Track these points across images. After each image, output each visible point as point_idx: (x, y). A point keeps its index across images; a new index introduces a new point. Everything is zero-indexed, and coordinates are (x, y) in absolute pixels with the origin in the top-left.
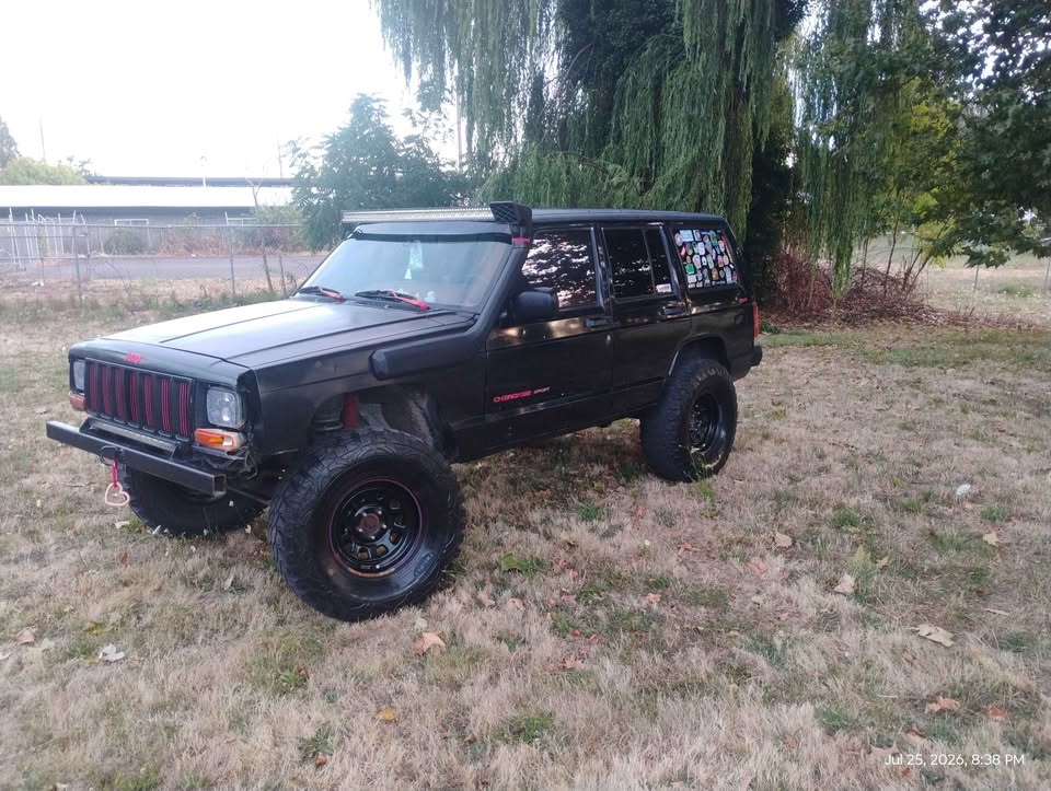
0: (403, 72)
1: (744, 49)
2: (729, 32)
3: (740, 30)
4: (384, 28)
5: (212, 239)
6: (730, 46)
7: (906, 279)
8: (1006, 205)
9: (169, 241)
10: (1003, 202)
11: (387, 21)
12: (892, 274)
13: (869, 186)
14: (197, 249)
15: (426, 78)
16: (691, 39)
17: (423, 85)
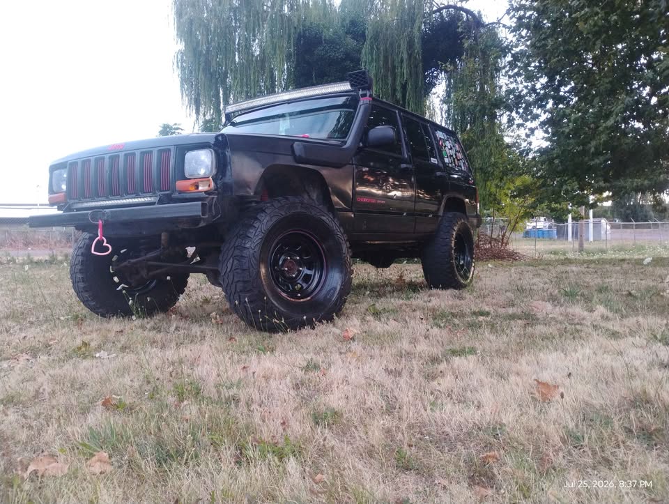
0: (194, 111)
1: (407, 98)
2: (399, 88)
3: (404, 87)
4: (182, 85)
5: (43, 238)
6: (399, 96)
7: (503, 239)
8: (568, 179)
9: (12, 239)
10: (567, 178)
11: (183, 81)
12: (494, 237)
13: (485, 176)
14: (32, 244)
15: (208, 117)
16: (376, 91)
17: (206, 122)
